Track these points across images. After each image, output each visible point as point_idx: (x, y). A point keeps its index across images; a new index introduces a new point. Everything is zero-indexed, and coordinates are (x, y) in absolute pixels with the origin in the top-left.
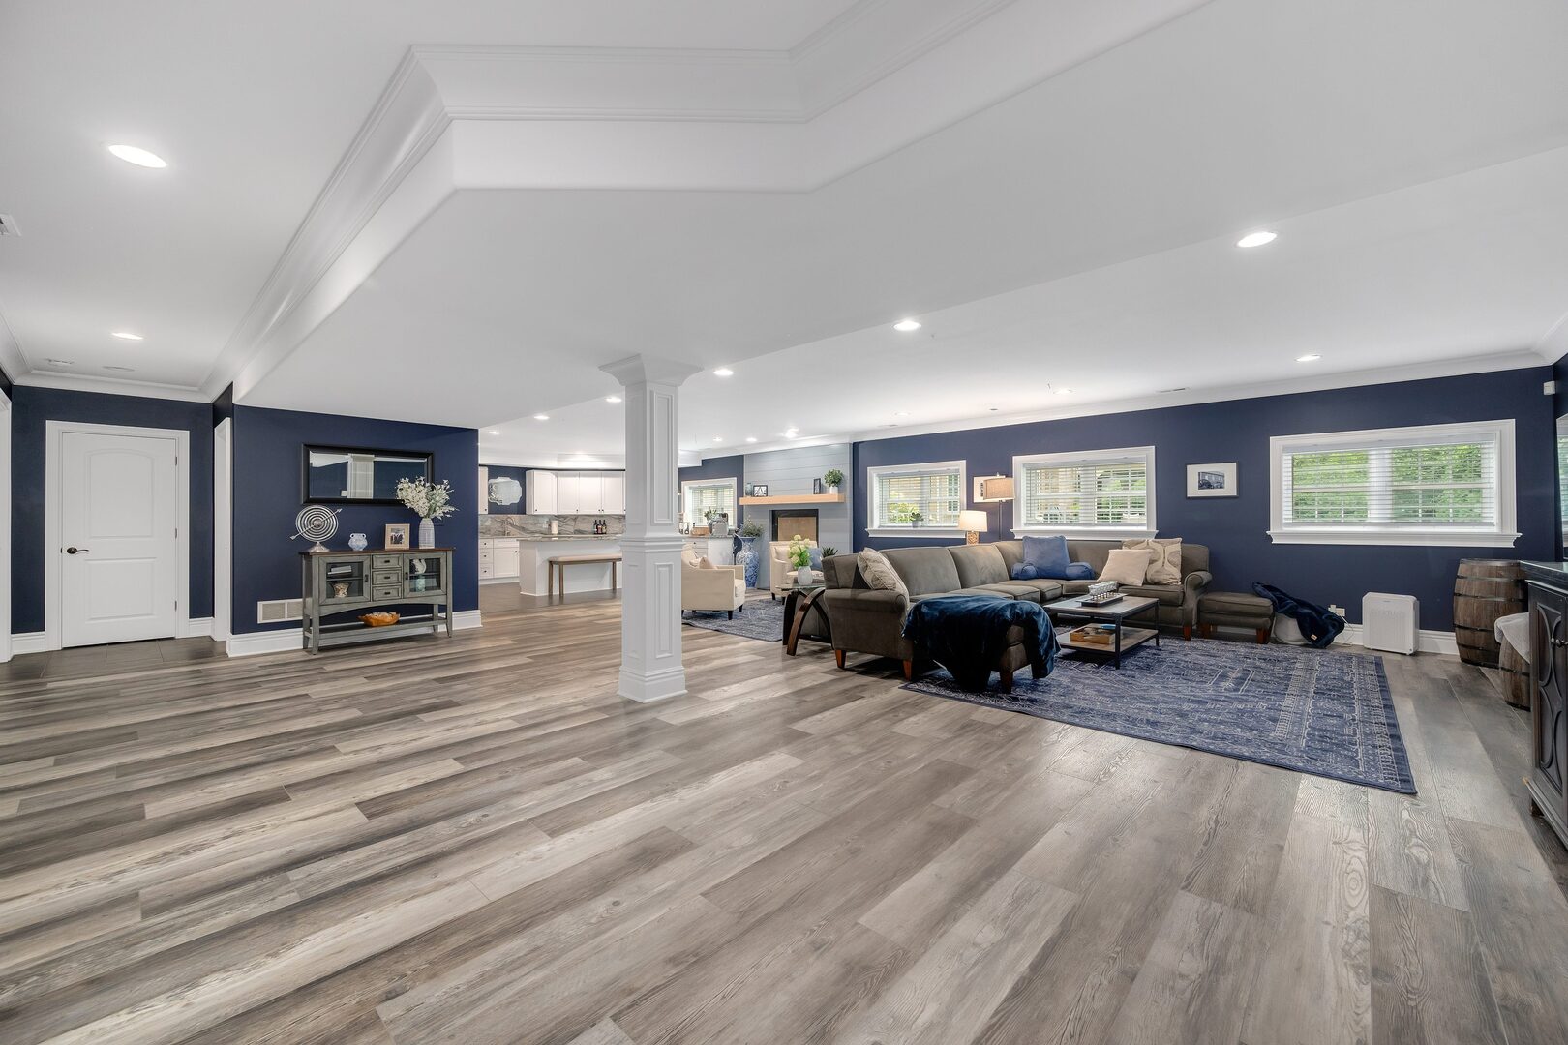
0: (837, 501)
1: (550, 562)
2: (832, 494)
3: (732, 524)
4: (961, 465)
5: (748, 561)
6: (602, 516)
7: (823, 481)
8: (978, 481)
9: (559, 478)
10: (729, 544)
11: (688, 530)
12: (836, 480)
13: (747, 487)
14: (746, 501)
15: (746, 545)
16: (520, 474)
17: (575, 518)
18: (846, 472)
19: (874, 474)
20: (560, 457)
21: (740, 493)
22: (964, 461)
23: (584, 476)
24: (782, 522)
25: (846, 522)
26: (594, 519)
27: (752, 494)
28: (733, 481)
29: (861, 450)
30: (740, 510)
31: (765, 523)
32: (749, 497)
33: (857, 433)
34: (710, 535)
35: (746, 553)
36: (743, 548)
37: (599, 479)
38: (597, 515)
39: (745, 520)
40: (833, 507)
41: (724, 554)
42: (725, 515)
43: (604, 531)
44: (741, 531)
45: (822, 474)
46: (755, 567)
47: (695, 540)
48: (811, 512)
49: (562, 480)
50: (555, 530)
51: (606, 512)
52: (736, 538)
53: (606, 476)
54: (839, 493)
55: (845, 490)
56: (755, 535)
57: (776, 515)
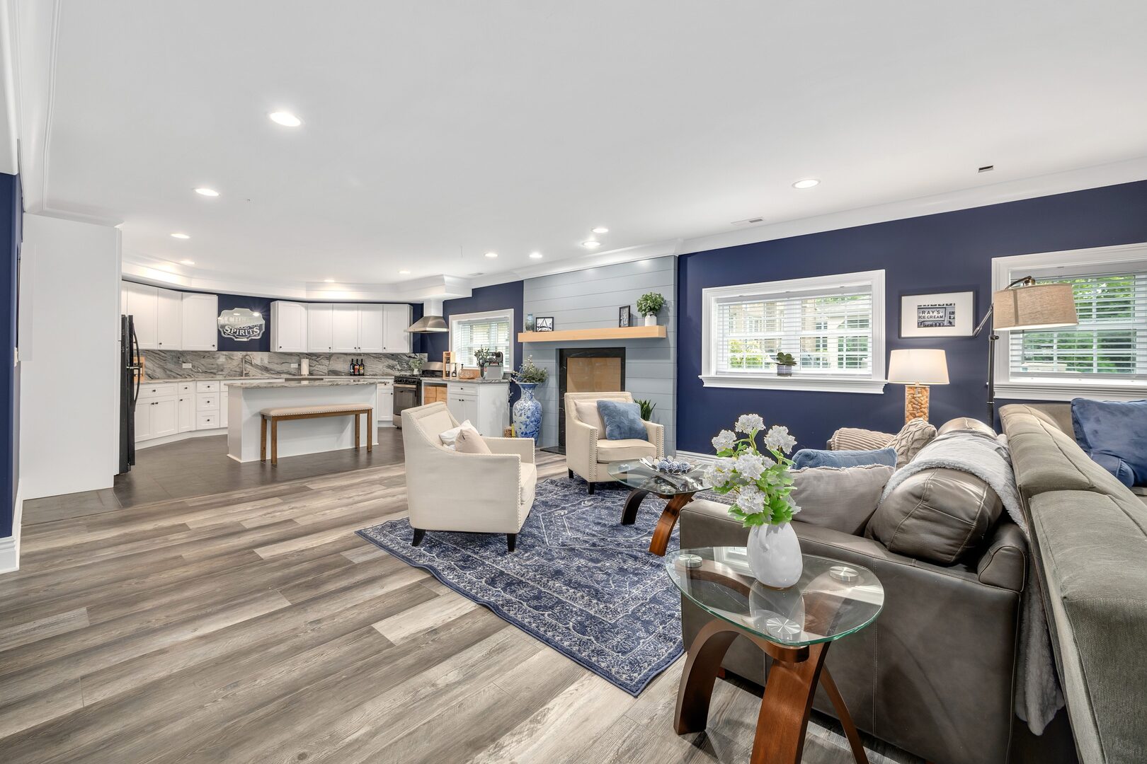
0: (657, 335)
1: (263, 416)
2: (648, 327)
3: (507, 367)
4: (877, 278)
5: (529, 414)
6: (360, 354)
7: (634, 310)
8: (910, 304)
9: (309, 311)
10: (503, 391)
11: (455, 372)
12: (655, 308)
13: (528, 320)
14: (525, 337)
15: (525, 394)
16: (264, 304)
17: (329, 356)
18: (669, 296)
19: (712, 298)
20: (310, 286)
21: (518, 327)
22: (883, 271)
23: (339, 309)
24: (573, 365)
25: (668, 366)
26: (350, 358)
27: (533, 328)
28: (509, 314)
29: (691, 267)
30: (518, 348)
31: (549, 365)
32: (530, 332)
33: (688, 240)
34: (479, 379)
35: (526, 404)
36: (523, 396)
37: (355, 312)
38: (354, 354)
39: (524, 361)
40: (649, 346)
41: (498, 404)
42: (499, 355)
43: (362, 372)
44: (519, 375)
45: (633, 300)
46: (537, 421)
47: (462, 385)
48: (614, 353)
49: (312, 312)
50: (305, 370)
51: (363, 350)
52: (512, 383)
53: (363, 309)
54: (658, 324)
55: (668, 320)
56: (537, 380)
57: (565, 355)
